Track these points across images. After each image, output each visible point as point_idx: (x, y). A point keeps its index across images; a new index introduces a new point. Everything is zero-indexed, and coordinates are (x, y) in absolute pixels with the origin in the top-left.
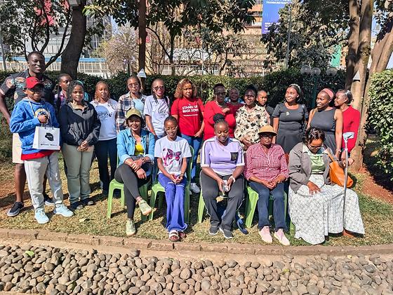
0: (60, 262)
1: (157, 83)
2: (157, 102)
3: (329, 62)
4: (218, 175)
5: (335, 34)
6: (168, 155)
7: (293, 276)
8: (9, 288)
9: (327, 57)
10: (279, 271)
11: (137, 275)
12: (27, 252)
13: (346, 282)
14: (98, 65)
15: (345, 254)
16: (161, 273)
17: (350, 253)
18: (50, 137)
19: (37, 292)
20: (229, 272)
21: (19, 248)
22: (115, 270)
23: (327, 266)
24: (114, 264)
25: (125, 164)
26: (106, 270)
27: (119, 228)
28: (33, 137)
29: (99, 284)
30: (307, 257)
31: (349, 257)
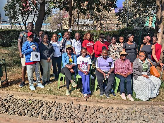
0: (42, 106)
1: (77, 34)
2: (77, 42)
3: (145, 24)
4: (103, 72)
5: (148, 12)
6: (82, 63)
7: (137, 113)
8: (24, 115)
9: (144, 22)
10: (131, 111)
11: (73, 111)
12: (29, 101)
13: (160, 116)
14: (47, 26)
15: (158, 105)
16: (83, 111)
17: (160, 104)
18: (36, 56)
19: (35, 117)
20: (110, 111)
21: (25, 99)
22: (64, 109)
23: (151, 109)
24: (63, 107)
25: (65, 67)
26: (60, 109)
27: (63, 93)
28: (30, 56)
29: (59, 114)
30: (142, 106)
31: (160, 106)
